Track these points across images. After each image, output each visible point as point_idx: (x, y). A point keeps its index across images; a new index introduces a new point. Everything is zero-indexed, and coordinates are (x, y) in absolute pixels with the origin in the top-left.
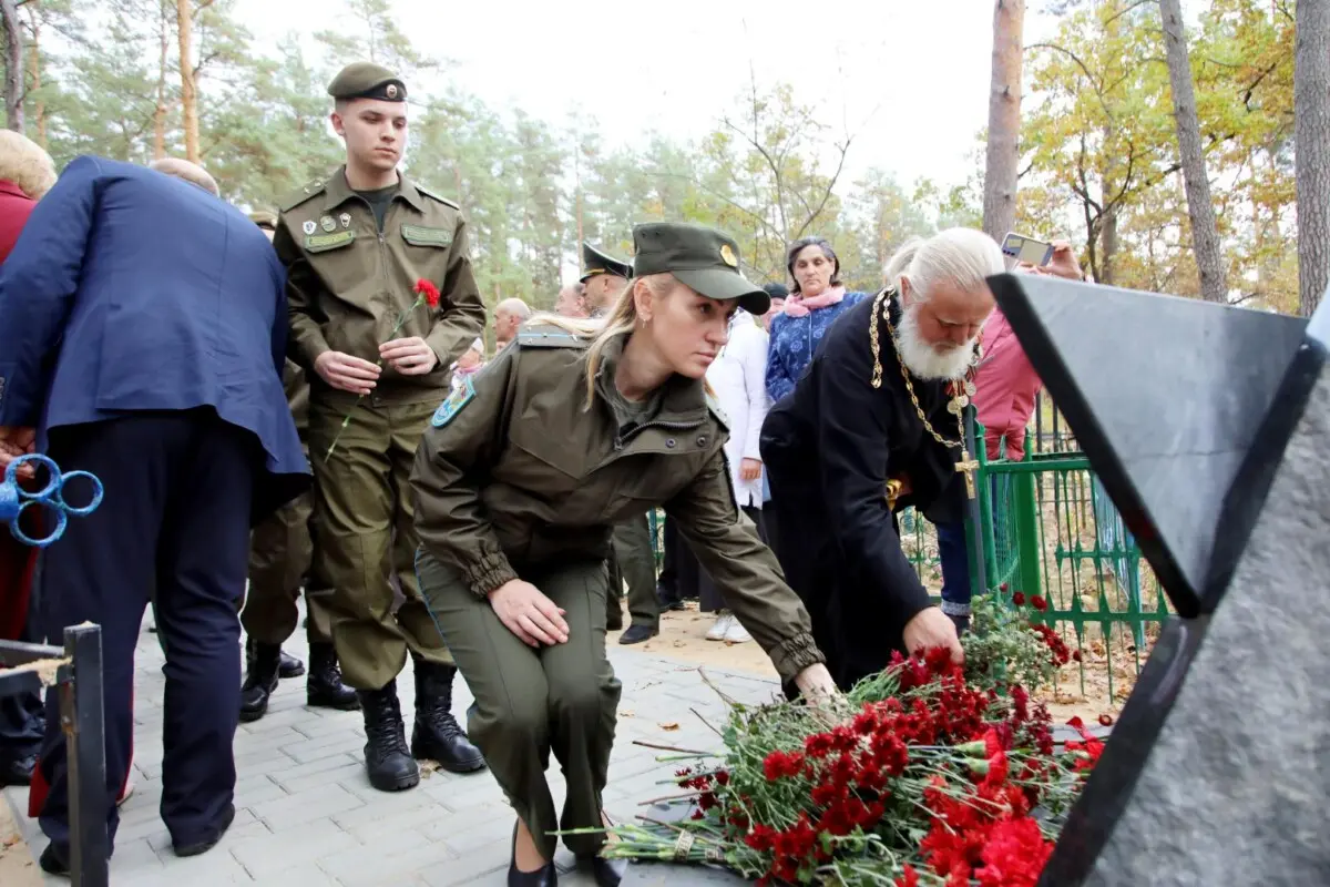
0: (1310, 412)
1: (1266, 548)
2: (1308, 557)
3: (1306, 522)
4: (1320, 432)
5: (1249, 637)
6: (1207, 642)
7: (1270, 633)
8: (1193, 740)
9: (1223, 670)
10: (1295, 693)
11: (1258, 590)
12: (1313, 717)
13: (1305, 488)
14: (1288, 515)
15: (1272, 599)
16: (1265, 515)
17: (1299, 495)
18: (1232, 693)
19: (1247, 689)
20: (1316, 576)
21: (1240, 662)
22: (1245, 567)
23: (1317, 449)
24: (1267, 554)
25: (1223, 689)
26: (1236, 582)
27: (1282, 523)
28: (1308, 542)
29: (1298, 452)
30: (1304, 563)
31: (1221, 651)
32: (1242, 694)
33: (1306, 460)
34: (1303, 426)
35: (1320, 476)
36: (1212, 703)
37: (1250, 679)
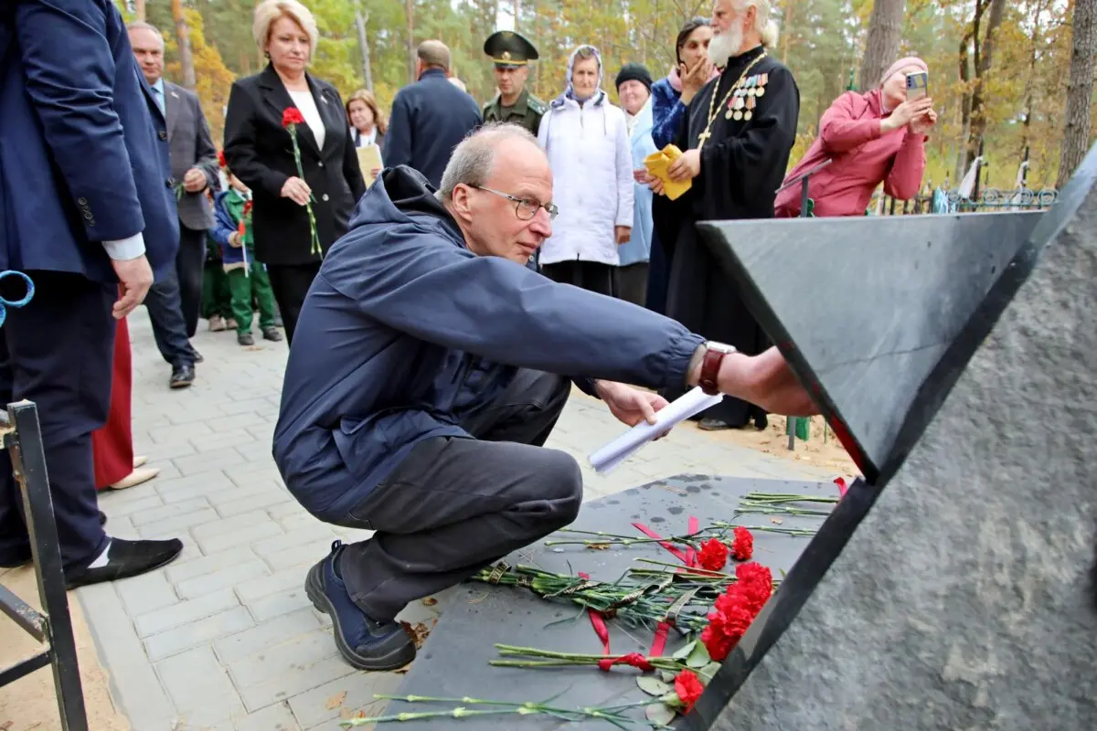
0: (997, 330)
1: (935, 441)
2: (970, 451)
3: (974, 421)
4: (1002, 348)
5: (908, 509)
6: (874, 510)
7: (925, 507)
8: (851, 581)
9: (882, 532)
10: (937, 554)
11: (922, 473)
12: (948, 572)
13: (981, 395)
14: (960, 415)
15: (933, 482)
16: (940, 414)
17: (973, 400)
18: (887, 549)
19: (899, 548)
20: (973, 466)
21: (898, 527)
22: (915, 454)
23: (997, 362)
24: (936, 446)
25: (879, 545)
26: (906, 466)
27: (954, 421)
28: (973, 439)
29: (981, 363)
30: (966, 455)
31: (884, 517)
32: (895, 551)
33: (985, 370)
34: (989, 341)
35: (995, 385)
36: (869, 556)
37: (903, 541)
